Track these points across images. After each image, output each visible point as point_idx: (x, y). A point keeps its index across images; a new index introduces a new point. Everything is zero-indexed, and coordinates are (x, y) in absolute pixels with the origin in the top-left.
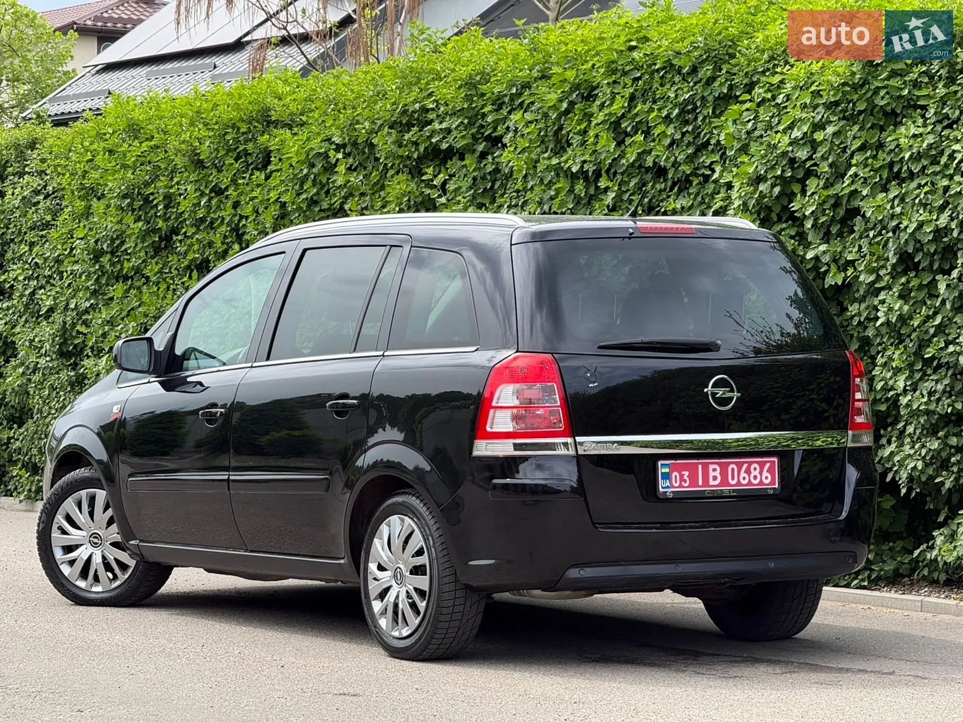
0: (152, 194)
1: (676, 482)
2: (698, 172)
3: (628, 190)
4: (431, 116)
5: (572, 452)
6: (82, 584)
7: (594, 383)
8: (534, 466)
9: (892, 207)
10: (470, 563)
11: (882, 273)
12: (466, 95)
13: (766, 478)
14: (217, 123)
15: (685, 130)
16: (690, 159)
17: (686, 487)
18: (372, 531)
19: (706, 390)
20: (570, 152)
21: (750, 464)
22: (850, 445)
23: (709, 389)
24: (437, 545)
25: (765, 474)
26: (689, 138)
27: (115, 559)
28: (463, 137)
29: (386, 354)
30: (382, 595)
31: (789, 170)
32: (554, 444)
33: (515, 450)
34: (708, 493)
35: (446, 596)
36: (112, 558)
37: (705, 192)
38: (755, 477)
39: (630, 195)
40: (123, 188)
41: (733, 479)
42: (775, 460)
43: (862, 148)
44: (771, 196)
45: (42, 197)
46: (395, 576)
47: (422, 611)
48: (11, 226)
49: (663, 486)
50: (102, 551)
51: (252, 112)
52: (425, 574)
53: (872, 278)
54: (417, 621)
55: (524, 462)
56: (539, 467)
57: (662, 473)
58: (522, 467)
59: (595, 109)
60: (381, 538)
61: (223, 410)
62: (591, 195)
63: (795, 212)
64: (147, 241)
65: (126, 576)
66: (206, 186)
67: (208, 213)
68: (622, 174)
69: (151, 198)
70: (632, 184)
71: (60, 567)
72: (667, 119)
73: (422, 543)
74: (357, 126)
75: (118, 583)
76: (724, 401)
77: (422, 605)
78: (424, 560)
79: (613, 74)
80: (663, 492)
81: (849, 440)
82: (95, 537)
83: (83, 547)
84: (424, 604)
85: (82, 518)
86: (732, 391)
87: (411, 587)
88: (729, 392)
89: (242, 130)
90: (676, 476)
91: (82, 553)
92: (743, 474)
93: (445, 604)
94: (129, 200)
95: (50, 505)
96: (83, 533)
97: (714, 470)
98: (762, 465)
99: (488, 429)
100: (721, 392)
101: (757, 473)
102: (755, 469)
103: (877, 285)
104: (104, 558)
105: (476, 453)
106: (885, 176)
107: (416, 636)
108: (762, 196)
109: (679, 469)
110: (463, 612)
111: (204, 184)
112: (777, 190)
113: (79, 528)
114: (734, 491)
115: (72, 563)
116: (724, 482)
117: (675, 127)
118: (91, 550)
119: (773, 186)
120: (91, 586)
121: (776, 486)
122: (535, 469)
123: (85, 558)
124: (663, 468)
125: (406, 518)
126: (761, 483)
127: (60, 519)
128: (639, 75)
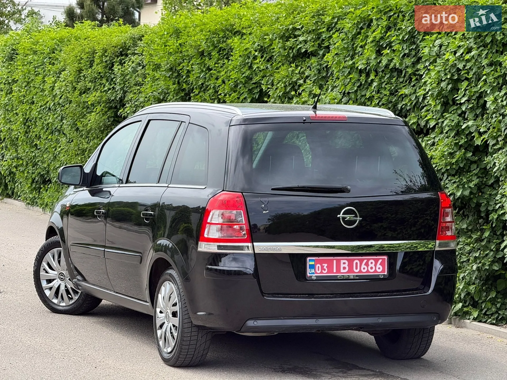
0: (181, 69)
1: (318, 270)
2: (417, 73)
3: (385, 81)
4: (297, 33)
5: (251, 251)
6: (55, 301)
7: (266, 211)
8: (231, 259)
9: (502, 101)
10: (199, 313)
11: (500, 139)
12: (316, 22)
13: (379, 268)
14: (209, 31)
15: (411, 48)
16: (414, 64)
17: (325, 273)
18: (158, 290)
19: (338, 216)
20: (357, 58)
21: (368, 260)
22: (437, 249)
23: (341, 215)
24: (182, 300)
25: (378, 266)
26: (413, 53)
27: (71, 287)
28: (313, 46)
29: (169, 186)
30: (161, 326)
31: (457, 75)
32: (242, 246)
33: (218, 249)
34: (340, 277)
35: (186, 330)
36: (70, 287)
37: (419, 85)
38: (372, 268)
39: (386, 84)
40: (168, 66)
41: (356, 268)
42: (386, 258)
43: (491, 64)
44: (447, 90)
45: (141, 67)
46: (166, 316)
47: (176, 338)
48: (127, 83)
49: (310, 273)
50: (65, 283)
51: (226, 26)
52: (177, 317)
53: (494, 142)
54: (173, 344)
55: (225, 256)
56: (235, 259)
57: (309, 265)
58: (223, 259)
59: (370, 33)
60: (161, 294)
61: (103, 211)
62: (369, 83)
63: (457, 100)
64: (179, 96)
65: (77, 298)
66: (204, 67)
67: (205, 82)
68: (383, 71)
69: (181, 71)
70: (386, 78)
71: (45, 291)
72: (403, 41)
73: (177, 299)
74: (265, 37)
75: (73, 301)
76: (350, 223)
77: (175, 334)
78: (177, 308)
79: (380, 13)
80: (310, 276)
81: (436, 245)
82: (62, 275)
83: (56, 280)
84: (176, 334)
85: (54, 264)
86: (356, 216)
87: (171, 324)
88: (353, 217)
89: (220, 36)
90: (318, 267)
91: (55, 284)
92: (363, 266)
93: (185, 335)
94: (171, 73)
95: (39, 256)
96: (56, 273)
97: (344, 263)
98: (376, 261)
99: (206, 236)
100: (349, 217)
101: (373, 265)
102: (372, 263)
103: (495, 147)
104: (66, 286)
105: (199, 249)
106: (501, 82)
107: (173, 353)
108: (442, 89)
109: (321, 262)
110: (197, 340)
111: (203, 66)
112: (450, 86)
113: (54, 270)
114: (357, 276)
115: (51, 289)
116: (351, 270)
117: (406, 46)
118: (60, 282)
119: (448, 84)
120: (60, 302)
121: (386, 273)
122: (232, 261)
123: (57, 287)
124: (310, 262)
125: (171, 283)
126: (376, 271)
127: (44, 264)
128: (392, 14)
